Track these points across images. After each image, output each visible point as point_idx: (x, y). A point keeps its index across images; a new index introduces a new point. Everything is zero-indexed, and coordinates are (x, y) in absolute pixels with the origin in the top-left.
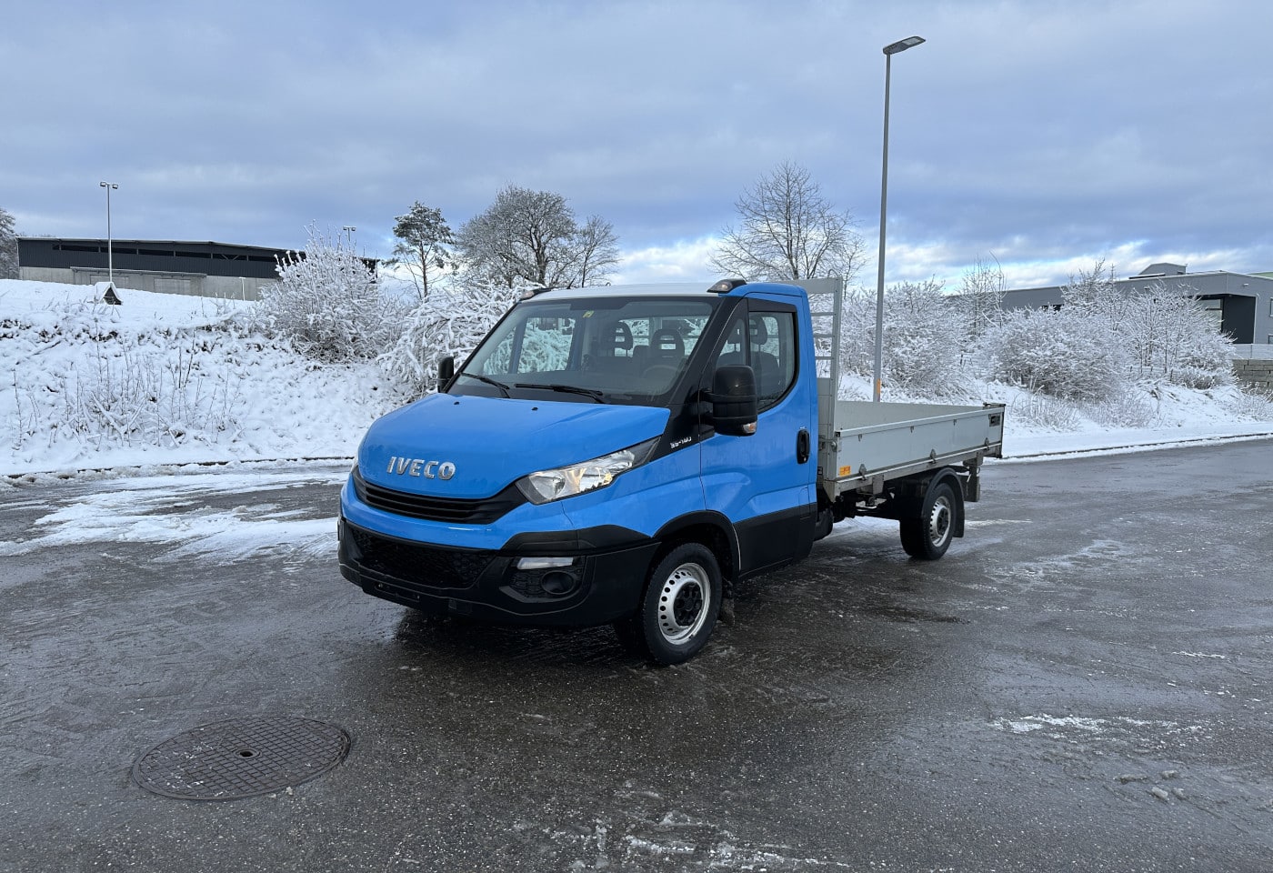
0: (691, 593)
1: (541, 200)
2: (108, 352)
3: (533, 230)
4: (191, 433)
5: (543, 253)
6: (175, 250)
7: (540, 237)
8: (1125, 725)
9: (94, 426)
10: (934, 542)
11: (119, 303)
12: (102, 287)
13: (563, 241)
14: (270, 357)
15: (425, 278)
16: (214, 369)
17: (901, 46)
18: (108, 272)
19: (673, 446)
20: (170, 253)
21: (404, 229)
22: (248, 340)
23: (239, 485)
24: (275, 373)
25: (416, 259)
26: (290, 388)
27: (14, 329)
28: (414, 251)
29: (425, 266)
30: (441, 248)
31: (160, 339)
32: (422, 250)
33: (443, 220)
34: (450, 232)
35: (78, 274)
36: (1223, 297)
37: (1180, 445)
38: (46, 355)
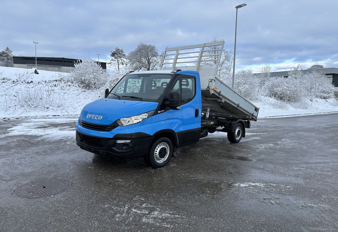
0: (164, 150)
1: (149, 47)
2: (30, 87)
3: (147, 55)
4: (51, 108)
5: (149, 61)
6: (53, 60)
7: (149, 57)
8: (271, 186)
9: (26, 106)
10: (236, 139)
11: (38, 74)
12: (34, 69)
13: (155, 58)
14: (72, 88)
15: (118, 68)
16: (58, 91)
17: (240, 6)
18: (36, 65)
19: (159, 112)
20: (52, 61)
21: (113, 55)
22: (66, 84)
23: (61, 121)
24: (73, 92)
25: (116, 62)
26: (77, 96)
27: (6, 80)
28: (116, 60)
29: (118, 64)
30: (123, 60)
31: (44, 83)
32: (118, 60)
33: (123, 52)
34: (125, 55)
35: (28, 66)
36: (333, 74)
37: (315, 114)
38: (14, 87)
